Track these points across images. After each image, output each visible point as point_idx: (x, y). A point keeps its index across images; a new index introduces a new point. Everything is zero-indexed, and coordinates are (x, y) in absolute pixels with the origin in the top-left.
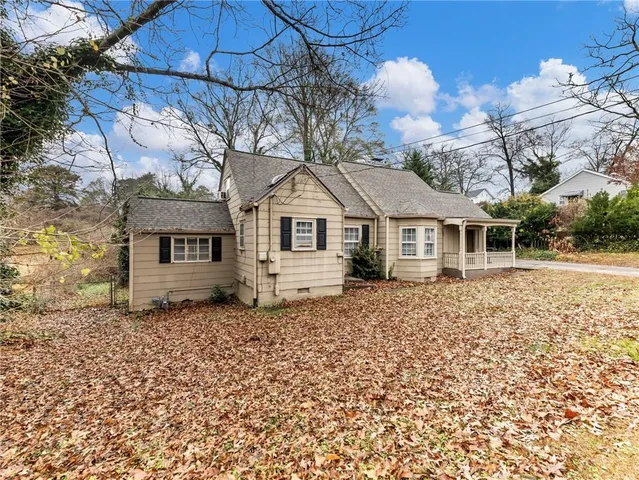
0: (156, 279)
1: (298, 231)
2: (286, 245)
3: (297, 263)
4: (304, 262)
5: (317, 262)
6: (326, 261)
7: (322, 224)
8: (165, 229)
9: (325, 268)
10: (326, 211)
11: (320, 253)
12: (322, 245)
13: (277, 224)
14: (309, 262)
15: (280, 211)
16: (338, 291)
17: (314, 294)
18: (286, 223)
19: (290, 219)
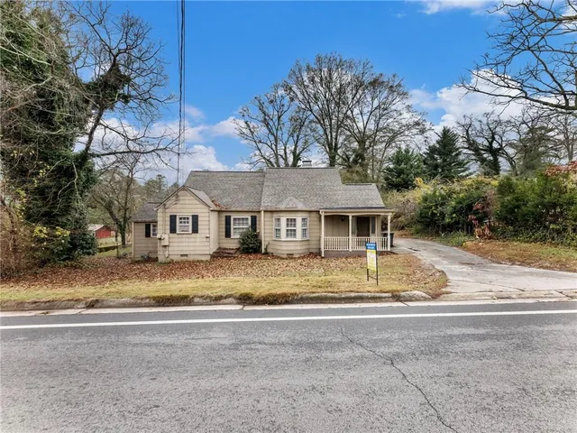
0: (143, 245)
1: (181, 222)
2: (173, 230)
3: (179, 240)
4: (184, 240)
5: (192, 240)
6: (198, 240)
7: (195, 218)
8: (147, 220)
9: (198, 244)
10: (199, 211)
11: (194, 235)
12: (195, 230)
13: (168, 219)
14: (187, 240)
15: (170, 212)
16: (208, 258)
17: (191, 258)
18: (173, 218)
19: (175, 216)
